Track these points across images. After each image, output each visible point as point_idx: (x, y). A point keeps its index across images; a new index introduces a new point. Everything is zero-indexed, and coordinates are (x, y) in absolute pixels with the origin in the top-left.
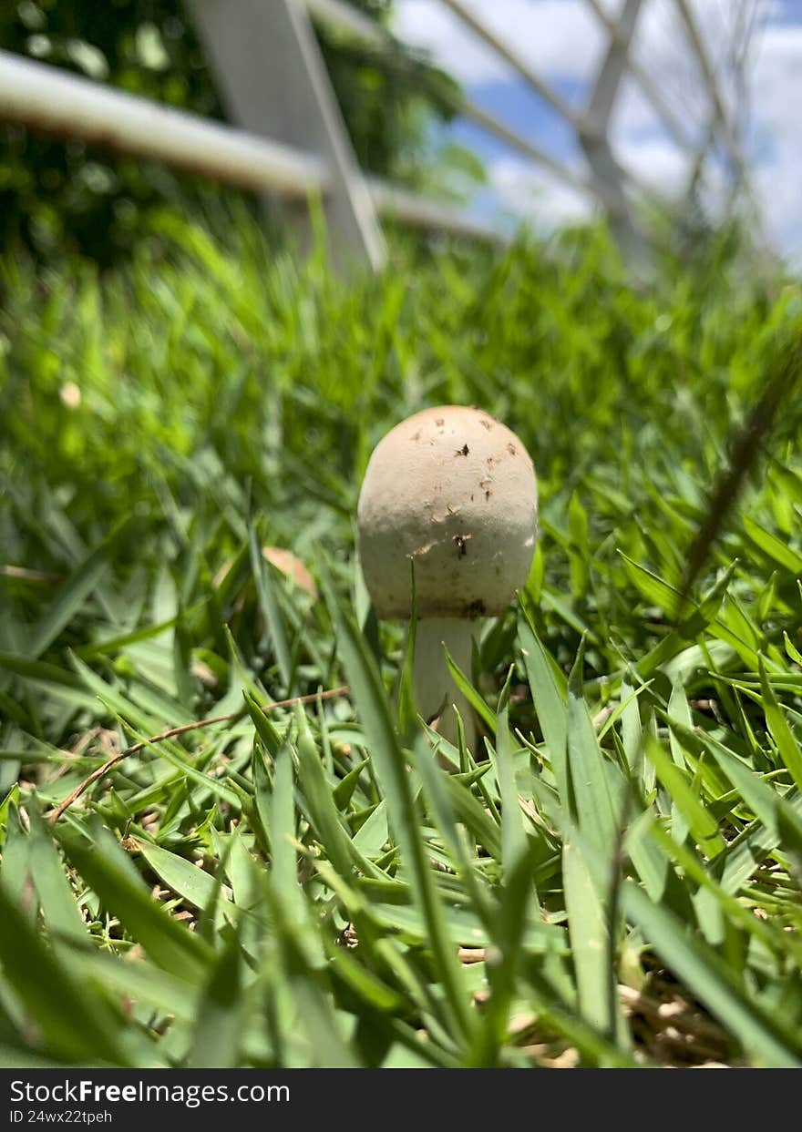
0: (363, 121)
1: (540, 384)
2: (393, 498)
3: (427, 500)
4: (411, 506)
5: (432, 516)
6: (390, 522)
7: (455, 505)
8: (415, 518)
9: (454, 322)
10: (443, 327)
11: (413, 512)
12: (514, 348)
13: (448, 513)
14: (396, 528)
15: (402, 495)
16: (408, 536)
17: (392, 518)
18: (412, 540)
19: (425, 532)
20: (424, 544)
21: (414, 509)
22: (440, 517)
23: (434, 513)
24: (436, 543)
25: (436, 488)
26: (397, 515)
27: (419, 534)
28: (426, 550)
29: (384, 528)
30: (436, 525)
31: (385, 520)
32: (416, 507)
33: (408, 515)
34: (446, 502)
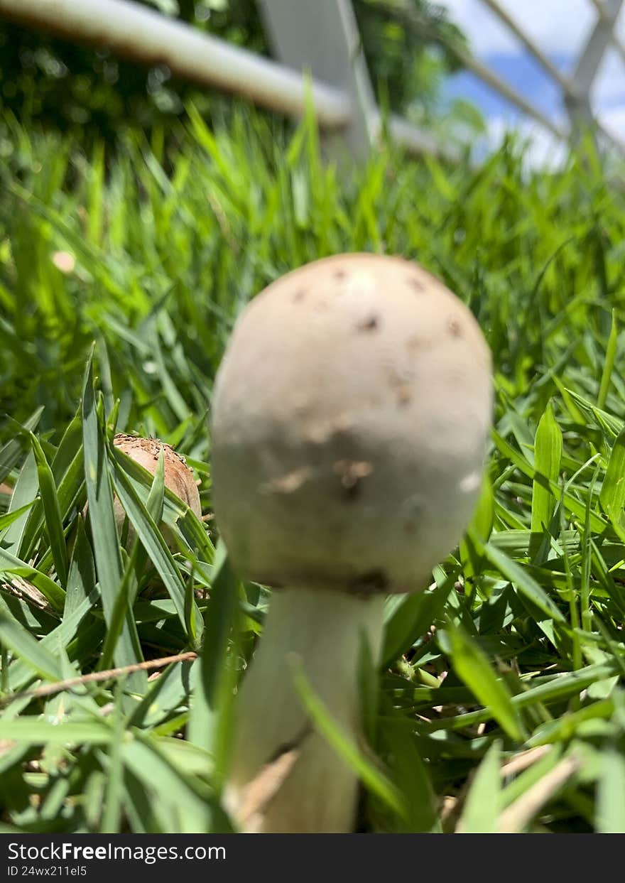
0: (384, 70)
1: (514, 279)
5: (305, 429)
9: (437, 219)
10: (425, 222)
12: (490, 245)
13: (332, 428)
19: (292, 453)
20: (289, 474)
22: (318, 432)
23: (309, 424)
24: (309, 473)
28: (292, 483)
30: (311, 445)
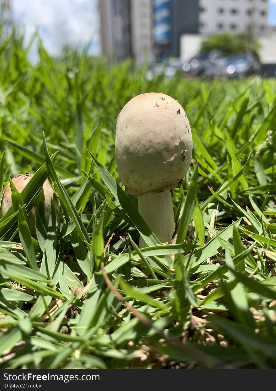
2: (155, 135)
3: (171, 135)
4: (165, 139)
5: (174, 142)
6: (154, 148)
7: (182, 136)
8: (168, 144)
11: (167, 141)
13: (180, 141)
14: (158, 150)
15: (160, 134)
16: (165, 153)
17: (155, 145)
18: (166, 155)
19: (172, 150)
20: (172, 157)
21: (167, 140)
22: (177, 142)
23: (175, 141)
24: (176, 155)
25: (174, 129)
26: (159, 144)
27: (170, 151)
28: (172, 159)
29: (151, 151)
30: (176, 147)
31: (151, 147)
32: (168, 139)
33: (164, 143)
34: (179, 135)
